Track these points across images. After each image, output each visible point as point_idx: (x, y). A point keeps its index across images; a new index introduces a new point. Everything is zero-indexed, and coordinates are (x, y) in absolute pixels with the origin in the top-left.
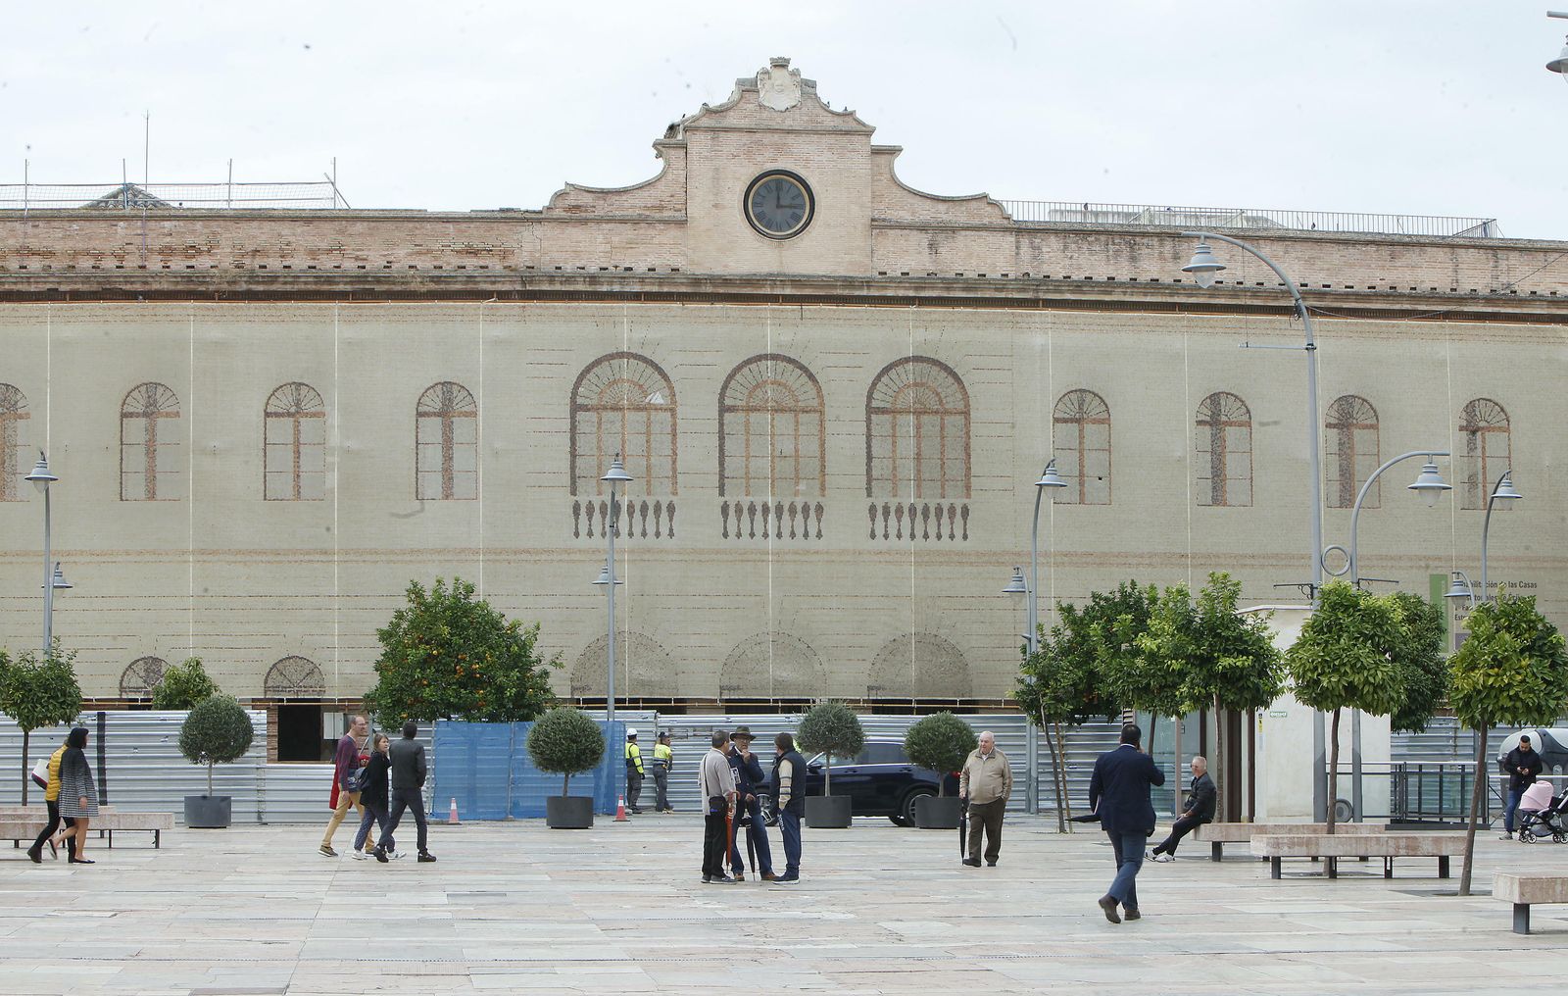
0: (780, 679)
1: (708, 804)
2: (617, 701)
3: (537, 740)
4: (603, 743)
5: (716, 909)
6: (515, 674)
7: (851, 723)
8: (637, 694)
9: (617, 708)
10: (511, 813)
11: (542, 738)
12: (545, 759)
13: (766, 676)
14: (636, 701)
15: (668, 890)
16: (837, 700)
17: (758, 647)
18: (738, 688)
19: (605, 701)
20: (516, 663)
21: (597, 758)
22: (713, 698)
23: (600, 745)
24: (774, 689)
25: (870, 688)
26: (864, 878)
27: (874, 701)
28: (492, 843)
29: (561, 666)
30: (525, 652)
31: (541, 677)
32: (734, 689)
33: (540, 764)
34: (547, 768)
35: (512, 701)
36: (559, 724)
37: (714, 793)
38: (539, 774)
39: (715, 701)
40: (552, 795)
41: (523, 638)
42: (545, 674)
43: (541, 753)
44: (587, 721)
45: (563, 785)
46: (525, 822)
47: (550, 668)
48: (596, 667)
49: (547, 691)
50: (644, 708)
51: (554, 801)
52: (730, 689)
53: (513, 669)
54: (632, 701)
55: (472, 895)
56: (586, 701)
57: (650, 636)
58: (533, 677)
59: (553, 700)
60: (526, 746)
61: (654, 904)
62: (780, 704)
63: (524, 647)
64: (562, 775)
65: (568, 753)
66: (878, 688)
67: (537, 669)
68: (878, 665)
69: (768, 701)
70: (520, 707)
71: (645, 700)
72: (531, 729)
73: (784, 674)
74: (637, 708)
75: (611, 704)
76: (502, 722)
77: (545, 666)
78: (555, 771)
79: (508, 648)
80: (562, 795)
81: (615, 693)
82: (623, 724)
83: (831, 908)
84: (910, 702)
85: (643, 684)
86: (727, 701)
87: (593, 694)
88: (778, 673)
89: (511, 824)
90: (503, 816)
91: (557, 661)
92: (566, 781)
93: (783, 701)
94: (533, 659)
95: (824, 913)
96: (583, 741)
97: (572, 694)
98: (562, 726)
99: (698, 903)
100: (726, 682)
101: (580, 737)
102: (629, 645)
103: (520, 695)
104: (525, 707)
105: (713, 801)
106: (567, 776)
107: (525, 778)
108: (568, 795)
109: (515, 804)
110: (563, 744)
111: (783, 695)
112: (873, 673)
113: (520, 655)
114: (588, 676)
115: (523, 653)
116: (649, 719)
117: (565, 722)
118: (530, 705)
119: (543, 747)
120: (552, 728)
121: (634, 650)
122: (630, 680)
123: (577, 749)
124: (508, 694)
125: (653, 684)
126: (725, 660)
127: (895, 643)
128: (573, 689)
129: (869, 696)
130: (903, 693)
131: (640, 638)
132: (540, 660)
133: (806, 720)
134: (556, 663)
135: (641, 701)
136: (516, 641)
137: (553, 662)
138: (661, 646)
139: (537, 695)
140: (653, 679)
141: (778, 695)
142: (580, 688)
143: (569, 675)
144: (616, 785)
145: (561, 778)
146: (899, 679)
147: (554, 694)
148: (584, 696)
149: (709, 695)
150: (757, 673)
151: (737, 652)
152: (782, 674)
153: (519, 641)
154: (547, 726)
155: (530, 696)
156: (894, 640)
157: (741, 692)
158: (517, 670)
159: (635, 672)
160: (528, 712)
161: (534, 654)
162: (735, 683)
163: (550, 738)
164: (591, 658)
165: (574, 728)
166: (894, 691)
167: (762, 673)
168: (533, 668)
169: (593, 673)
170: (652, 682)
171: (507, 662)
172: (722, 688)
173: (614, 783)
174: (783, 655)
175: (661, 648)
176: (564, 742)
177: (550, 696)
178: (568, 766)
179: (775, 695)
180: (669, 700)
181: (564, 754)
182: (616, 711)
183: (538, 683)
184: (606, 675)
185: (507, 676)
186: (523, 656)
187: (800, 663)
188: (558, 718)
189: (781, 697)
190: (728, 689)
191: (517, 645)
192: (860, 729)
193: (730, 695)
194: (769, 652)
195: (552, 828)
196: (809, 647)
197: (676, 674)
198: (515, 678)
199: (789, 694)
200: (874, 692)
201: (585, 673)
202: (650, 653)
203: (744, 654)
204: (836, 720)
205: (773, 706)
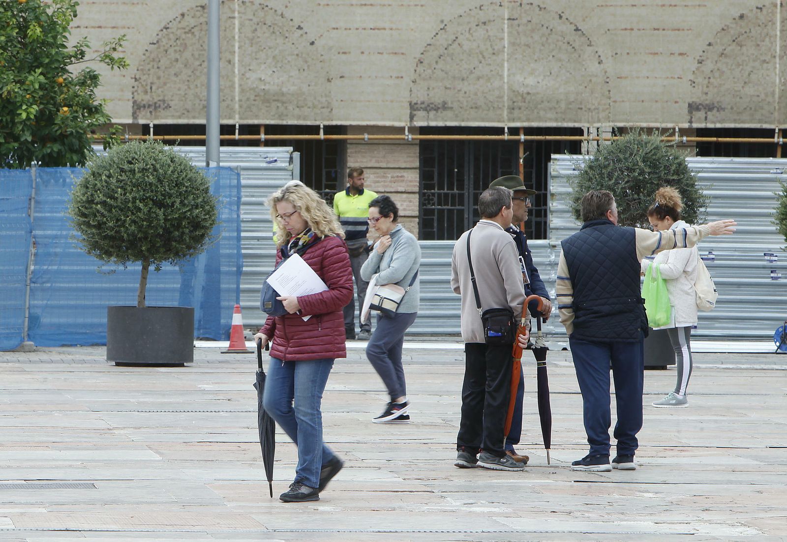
0: (522, 90)
1: (480, 321)
2: (226, 129)
3: (91, 202)
4: (213, 208)
5: (495, 514)
6: (36, 78)
7: (677, 172)
8: (257, 117)
9: (223, 143)
10: (30, 337)
11: (100, 197)
12: (106, 237)
13: (497, 83)
14: (253, 129)
15: (386, 479)
16: (650, 131)
17: (481, 32)
18: (444, 107)
19: (201, 129)
20: (36, 59)
21: (203, 236)
22: (397, 124)
23: (208, 213)
24: (512, 109)
25: (693, 108)
26: (742, 461)
27: (701, 132)
28: (20, 391)
29: (122, 64)
30: (55, 38)
31: (83, 84)
32: (437, 109)
33: (95, 246)
34: (109, 254)
35: (29, 127)
36: (133, 172)
37: (491, 302)
38: (94, 264)
39: (401, 130)
40: (113, 303)
41: (50, 12)
42: (92, 78)
43: (99, 226)
44: (182, 167)
45: (138, 285)
46: (55, 354)
47: (101, 69)
48: (180, 65)
49: (94, 110)
50: (268, 143)
51: (119, 314)
52: (430, 108)
53: (31, 69)
54: (247, 129)
55: (29, 484)
56: (160, 130)
57: (280, 9)
58: (69, 84)
59: (108, 126)
60: (69, 212)
61: (373, 505)
62: (522, 137)
63: (51, 27)
64: (136, 267)
65: (149, 226)
66: (710, 108)
67: (75, 70)
68: (709, 66)
69: (500, 131)
70: (44, 140)
71: (271, 129)
72: (79, 180)
73: (531, 81)
74: (256, 143)
75: (214, 135)
76: (10, 166)
77: (92, 63)
78: (123, 258)
79: (23, 28)
80: (135, 303)
81: (220, 117)
82: (236, 172)
83: (705, 516)
84: (770, 133)
85: (267, 99)
86: (424, 130)
87: (173, 117)
88: (519, 78)
89: (33, 356)
90: (14, 342)
91: (115, 55)
92: (144, 278)
93: (529, 131)
94: (70, 49)
95: (697, 526)
96: (177, 205)
97: (134, 115)
98: (138, 175)
99: (453, 502)
100: (420, 96)
101: (170, 196)
102: (242, 25)
103: (45, 118)
104: (54, 140)
105: (489, 317)
106: (145, 268)
107: (57, 272)
108: (147, 303)
109: (34, 320)
110: (139, 210)
111: (528, 120)
112: (699, 80)
113: (44, 43)
114: (165, 84)
115: (51, 40)
116: (279, 164)
117: (143, 170)
118: (62, 138)
119: (103, 215)
120: (118, 181)
121: (250, 35)
122: (242, 91)
123: (166, 220)
124: (24, 116)
125: (284, 99)
126: (419, 56)
127: (743, 23)
128: (138, 107)
129: (691, 122)
130: (758, 116)
131: (261, 14)
132: (83, 54)
133: (591, 167)
134: (112, 59)
135: (262, 130)
136: (37, 18)
137: (107, 56)
138: (299, 28)
139: (75, 118)
140: (284, 90)
141: (519, 119)
142: (149, 106)
143: (129, 81)
144: (223, 286)
145: (133, 273)
146: (749, 90)
147: (108, 117)
148: (157, 122)
149: (389, 120)
150: (478, 78)
151: (443, 39)
152: (527, 82)
153: (43, 18)
154: (109, 176)
155: (64, 120)
156: (742, 17)
157: (449, 113)
158: (39, 71)
159: (253, 76)
160: (60, 150)
161: (71, 42)
162: (437, 97)
163: (116, 199)
164: (171, 51)
165: (160, 181)
166: (739, 113)
167: (489, 80)
168: (69, 68)
169: (174, 78)
170: (283, 94)
171: (21, 56)
172: (413, 107)
173: (219, 282)
174: (528, 46)
175: (300, 32)
176: (141, 205)
177: (102, 120)
178: (148, 250)
179: (513, 120)
180: (315, 129)
181: (140, 228)
182: (223, 149)
183: (77, 96)
184: (203, 78)
185: (21, 82)
186: (51, 45)
187: (560, 60)
188: (130, 163)
189: (526, 124)
190: (425, 109)
191: (41, 26)
192: (693, 185)
193: (428, 119)
194: (503, 39)
195: (118, 364)
196: (577, 30)
197: (329, 80)
198: (37, 86)
199: (540, 119)
200: (701, 114)
201: (159, 78)
202: (280, 40)
203: (455, 45)
204: (647, 170)
205: (509, 141)
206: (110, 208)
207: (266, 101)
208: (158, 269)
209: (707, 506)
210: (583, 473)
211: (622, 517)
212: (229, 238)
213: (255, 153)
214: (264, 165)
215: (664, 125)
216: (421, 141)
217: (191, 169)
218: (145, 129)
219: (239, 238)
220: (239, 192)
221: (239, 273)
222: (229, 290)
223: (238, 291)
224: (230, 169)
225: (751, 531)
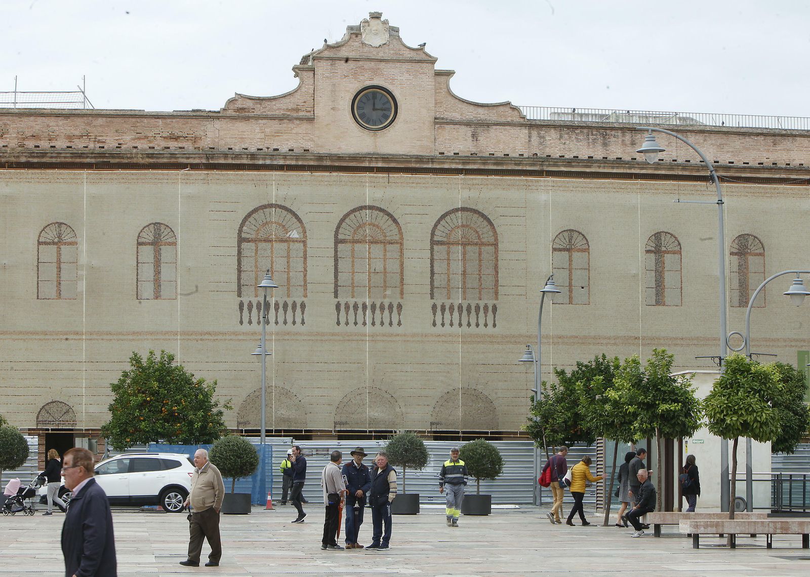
0: (373, 418)
1: (327, 499)
2: (267, 431)
3: (215, 456)
4: (258, 458)
5: (331, 566)
6: (201, 413)
7: (420, 446)
8: (280, 427)
9: (267, 436)
11: (218, 455)
13: (364, 415)
14: (280, 431)
15: (299, 554)
16: (411, 431)
17: (358, 397)
18: (346, 423)
19: (259, 431)
20: (201, 406)
21: (254, 468)
22: (330, 429)
23: (256, 460)
24: (369, 424)
25: (432, 424)
26: (427, 546)
27: (435, 432)
29: (231, 408)
30: (207, 399)
31: (217, 415)
32: (343, 424)
35: (198, 431)
36: (229, 446)
37: (331, 491)
39: (331, 432)
41: (206, 390)
42: (220, 413)
45: (232, 486)
47: (223, 410)
48: (253, 409)
49: (221, 424)
50: (284, 436)
52: (341, 423)
53: (199, 410)
54: (277, 431)
56: (246, 431)
57: (289, 389)
58: (212, 415)
59: (226, 430)
61: (290, 564)
62: (373, 434)
63: (207, 396)
64: (231, 479)
65: (235, 465)
66: (437, 424)
67: (215, 410)
68: (437, 409)
69: (366, 432)
70: (204, 435)
71: (285, 431)
73: (376, 414)
74: (280, 436)
75: (263, 433)
77: (220, 408)
79: (196, 396)
80: (230, 492)
81: (266, 426)
82: (271, 446)
83: (406, 567)
84: (458, 433)
85: (284, 420)
86: (339, 431)
87: (252, 427)
88: (372, 413)
91: (228, 405)
92: (234, 483)
93: (375, 432)
94: (213, 403)
95: (401, 570)
96: (245, 457)
97: (238, 426)
98: (231, 447)
99: (319, 562)
100: (338, 419)
101: (242, 454)
102: (275, 395)
103: (204, 427)
104: (207, 435)
105: (331, 497)
106: (234, 480)
108: (235, 492)
110: (232, 459)
111: (375, 428)
112: (434, 414)
113: (204, 401)
114: (248, 415)
115: (206, 400)
116: (288, 443)
117: (233, 445)
118: (210, 434)
119: (219, 461)
120: (224, 449)
121: (278, 398)
122: (275, 418)
123: (241, 463)
124: (196, 426)
125: (290, 420)
126: (337, 405)
127: (448, 395)
128: (239, 423)
129: (431, 429)
130: (454, 427)
131: (282, 391)
132: (217, 405)
133: (390, 444)
134: (227, 407)
135: (283, 432)
136: (201, 392)
137: (225, 406)
138: (295, 396)
139: (214, 427)
140: (290, 417)
141: (372, 428)
142: (243, 423)
143: (236, 414)
144: (267, 486)
145: (231, 482)
146: (451, 418)
147: (226, 427)
148: (246, 429)
149: (327, 428)
150: (358, 414)
151: (346, 400)
152: (375, 414)
153: (203, 392)
154: (221, 447)
155: (210, 428)
156: (448, 392)
157: (348, 425)
158: (202, 411)
159: (279, 413)
160: (209, 439)
161: (213, 401)
162: (343, 419)
163: (223, 455)
164: (250, 404)
165: (239, 449)
166: (448, 426)
167: (361, 414)
168: (212, 409)
169: (251, 413)
170: (290, 419)
171: (196, 406)
172: (335, 423)
173: (265, 485)
174: (375, 402)
175: (296, 397)
176: (232, 457)
177: (223, 428)
178: (235, 473)
179: (370, 428)
180: (301, 431)
181: (232, 466)
182: (266, 438)
183: (215, 419)
184: (260, 415)
185: (196, 415)
186: (206, 402)
187: (386, 407)
188: (229, 443)
189: (374, 429)
190: (339, 424)
191: (202, 395)
192: (425, 450)
193: (341, 428)
194: (366, 400)
195: (224, 514)
196: (392, 397)
197: (306, 414)
198: (201, 416)
199: (380, 428)
200: (435, 426)
201: (246, 413)
202: (289, 400)
203: (350, 402)
204: (409, 445)
205: (369, 435)
206: (221, 458)
207: (284, 421)
208: (238, 480)
209: (407, 563)
210: (370, 551)
211: (377, 567)
212: (268, 469)
213: (279, 439)
214: (283, 443)
215: (415, 430)
216: (338, 435)
217: (250, 444)
218: (242, 431)
219: (272, 469)
220: (272, 453)
221: (272, 481)
222: (268, 488)
223: (272, 488)
224: (268, 445)
225: (419, 571)
